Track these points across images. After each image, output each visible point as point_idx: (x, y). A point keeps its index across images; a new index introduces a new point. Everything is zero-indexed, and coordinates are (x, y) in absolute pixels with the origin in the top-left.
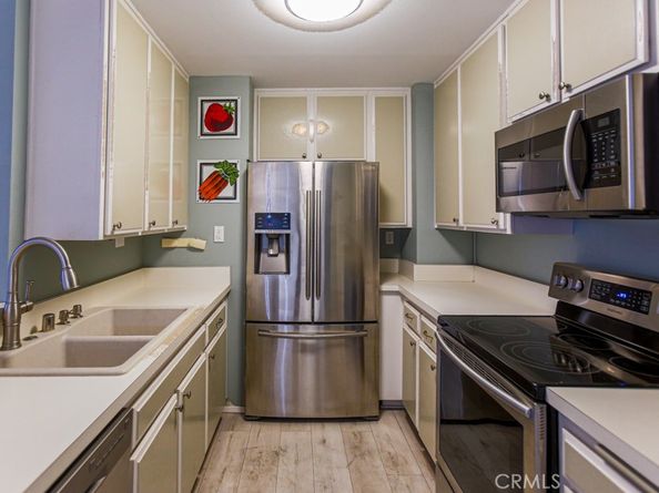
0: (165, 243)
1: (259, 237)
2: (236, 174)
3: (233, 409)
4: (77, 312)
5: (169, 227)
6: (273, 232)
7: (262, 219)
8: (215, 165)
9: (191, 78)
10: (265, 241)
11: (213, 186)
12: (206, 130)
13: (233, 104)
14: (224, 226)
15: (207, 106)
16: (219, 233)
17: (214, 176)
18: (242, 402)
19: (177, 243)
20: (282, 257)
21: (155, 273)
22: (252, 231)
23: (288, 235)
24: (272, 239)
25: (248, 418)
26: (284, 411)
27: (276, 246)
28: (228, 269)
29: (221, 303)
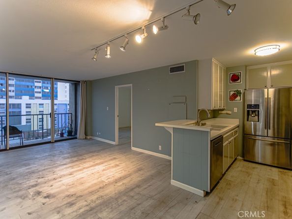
0: (220, 112)
1: (248, 111)
2: (241, 93)
3: (240, 158)
4: (205, 124)
5: (222, 108)
6: (253, 110)
7: (250, 106)
8: (234, 91)
9: (227, 68)
10: (251, 113)
11: (234, 97)
12: (231, 82)
13: (240, 74)
14: (237, 108)
15: (231, 75)
16: (236, 110)
17: (234, 94)
18: (243, 157)
19: (223, 112)
20: (257, 117)
21: (217, 119)
22: (246, 109)
23: (258, 111)
24: (253, 112)
25: (245, 160)
26: (260, 161)
27: (254, 114)
28: (238, 120)
29: (236, 128)
